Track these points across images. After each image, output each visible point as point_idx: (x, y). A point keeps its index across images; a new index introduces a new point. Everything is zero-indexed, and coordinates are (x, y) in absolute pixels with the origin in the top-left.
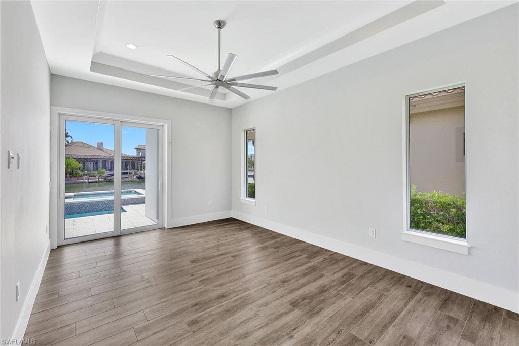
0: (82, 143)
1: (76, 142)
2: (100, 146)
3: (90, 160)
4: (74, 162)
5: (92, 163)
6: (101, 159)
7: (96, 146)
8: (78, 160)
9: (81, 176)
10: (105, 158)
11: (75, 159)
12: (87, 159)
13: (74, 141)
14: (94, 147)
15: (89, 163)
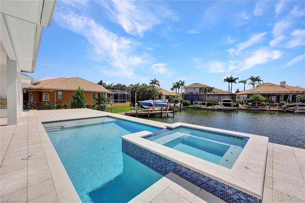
0: (269, 83)
1: (265, 84)
2: (283, 85)
3: (273, 95)
4: (260, 96)
5: (275, 97)
6: (282, 94)
7: (279, 84)
8: (263, 95)
9: (265, 106)
10: (286, 93)
11: (261, 94)
12: (271, 94)
13: (264, 83)
14: (278, 86)
15: (272, 97)
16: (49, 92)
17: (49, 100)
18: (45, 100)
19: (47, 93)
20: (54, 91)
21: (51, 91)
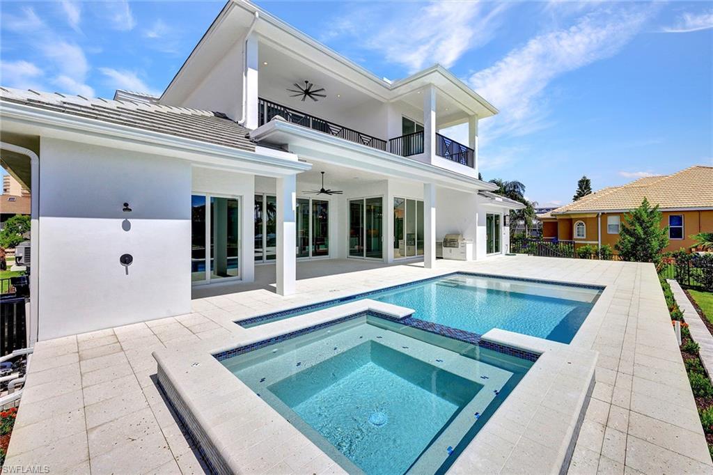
16: (585, 220)
17: (585, 237)
18: (579, 237)
19: (582, 222)
20: (596, 216)
21: (588, 216)
